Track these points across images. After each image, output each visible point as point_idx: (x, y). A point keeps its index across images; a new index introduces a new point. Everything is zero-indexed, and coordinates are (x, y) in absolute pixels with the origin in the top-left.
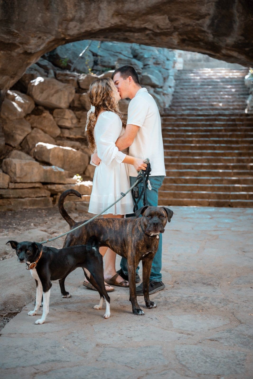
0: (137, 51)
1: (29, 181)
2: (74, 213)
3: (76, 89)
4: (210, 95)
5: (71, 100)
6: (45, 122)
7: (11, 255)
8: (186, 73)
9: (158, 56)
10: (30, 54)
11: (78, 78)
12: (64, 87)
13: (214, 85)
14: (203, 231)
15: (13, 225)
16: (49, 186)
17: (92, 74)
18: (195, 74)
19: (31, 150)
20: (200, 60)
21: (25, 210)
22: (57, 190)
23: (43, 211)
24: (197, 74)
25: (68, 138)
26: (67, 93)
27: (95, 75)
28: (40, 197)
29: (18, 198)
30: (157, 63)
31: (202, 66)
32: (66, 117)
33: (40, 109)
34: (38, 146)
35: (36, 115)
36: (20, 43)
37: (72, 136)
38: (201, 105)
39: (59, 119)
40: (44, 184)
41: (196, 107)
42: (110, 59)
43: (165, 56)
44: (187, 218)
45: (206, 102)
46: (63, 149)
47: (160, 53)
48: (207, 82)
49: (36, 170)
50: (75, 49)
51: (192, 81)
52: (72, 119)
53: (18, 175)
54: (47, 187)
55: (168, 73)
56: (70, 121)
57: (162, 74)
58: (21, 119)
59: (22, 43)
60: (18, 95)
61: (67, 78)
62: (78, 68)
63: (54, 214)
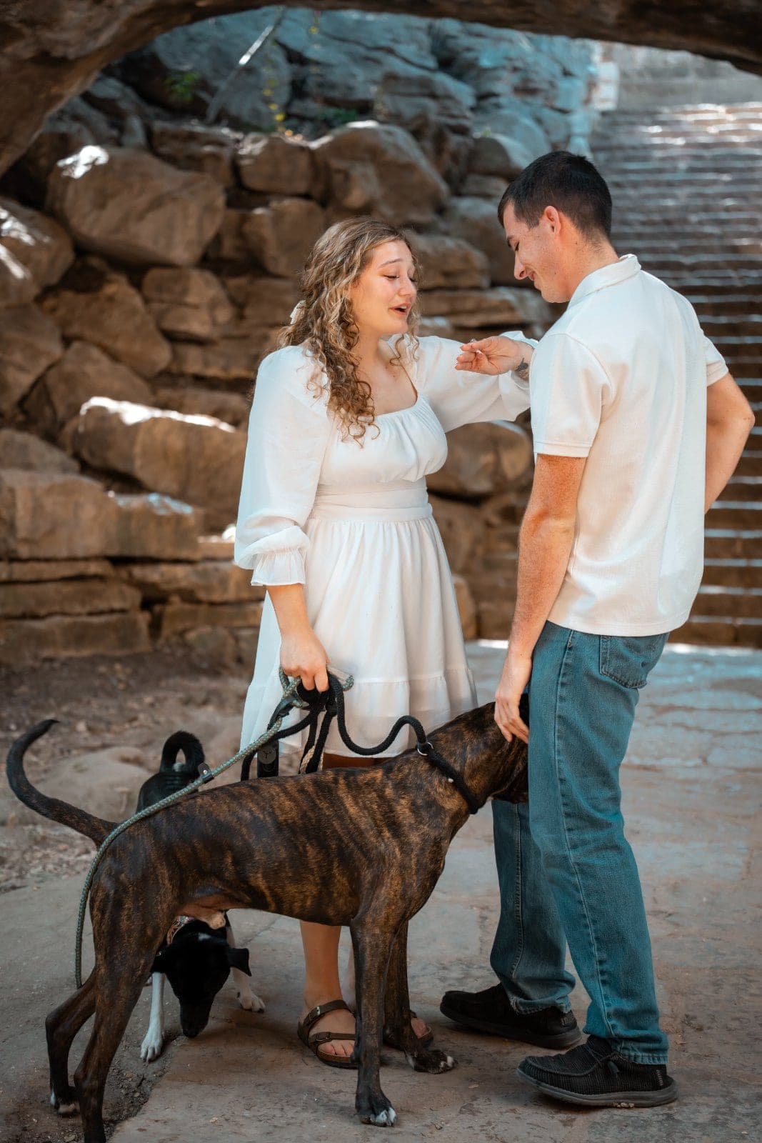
0: (451, 43)
1: (64, 553)
2: (233, 675)
3: (227, 190)
4: (727, 209)
5: (210, 233)
6: (115, 320)
7: (17, 867)
8: (632, 124)
9: (530, 60)
10: (63, 64)
11: (236, 150)
12: (187, 185)
13: (742, 170)
14: (745, 770)
15: (8, 730)
16: (138, 572)
17: (288, 133)
18: (668, 129)
19: (63, 425)
20: (680, 72)
21: (47, 666)
22: (165, 587)
23: (118, 667)
24: (673, 127)
25: (201, 381)
26: (194, 208)
27: (297, 140)
28: (101, 613)
29: (23, 617)
30: (526, 90)
31: (689, 96)
32: (191, 299)
33: (93, 269)
34: (89, 411)
35: (79, 290)
36: (21, 21)
37: (213, 371)
38: (692, 250)
39: (164, 306)
40: (119, 561)
41: (673, 258)
42: (354, 76)
43: (556, 60)
44: (671, 708)
45: (710, 236)
46: (183, 425)
47: (538, 50)
48: (715, 158)
49: (88, 512)
50: (221, 35)
51: (658, 154)
52: (213, 305)
53: (22, 533)
54: (130, 575)
55: (568, 125)
56: (204, 315)
57: (547, 132)
58: (24, 307)
59: (31, 23)
60: (13, 213)
61: (194, 148)
62: (233, 110)
63: (159, 679)
